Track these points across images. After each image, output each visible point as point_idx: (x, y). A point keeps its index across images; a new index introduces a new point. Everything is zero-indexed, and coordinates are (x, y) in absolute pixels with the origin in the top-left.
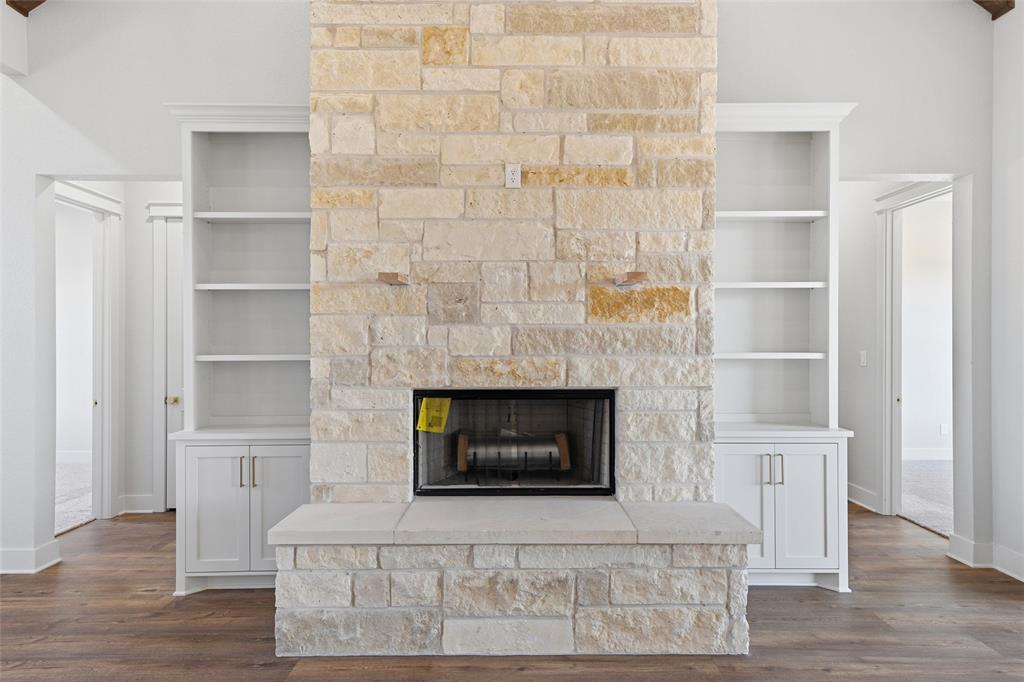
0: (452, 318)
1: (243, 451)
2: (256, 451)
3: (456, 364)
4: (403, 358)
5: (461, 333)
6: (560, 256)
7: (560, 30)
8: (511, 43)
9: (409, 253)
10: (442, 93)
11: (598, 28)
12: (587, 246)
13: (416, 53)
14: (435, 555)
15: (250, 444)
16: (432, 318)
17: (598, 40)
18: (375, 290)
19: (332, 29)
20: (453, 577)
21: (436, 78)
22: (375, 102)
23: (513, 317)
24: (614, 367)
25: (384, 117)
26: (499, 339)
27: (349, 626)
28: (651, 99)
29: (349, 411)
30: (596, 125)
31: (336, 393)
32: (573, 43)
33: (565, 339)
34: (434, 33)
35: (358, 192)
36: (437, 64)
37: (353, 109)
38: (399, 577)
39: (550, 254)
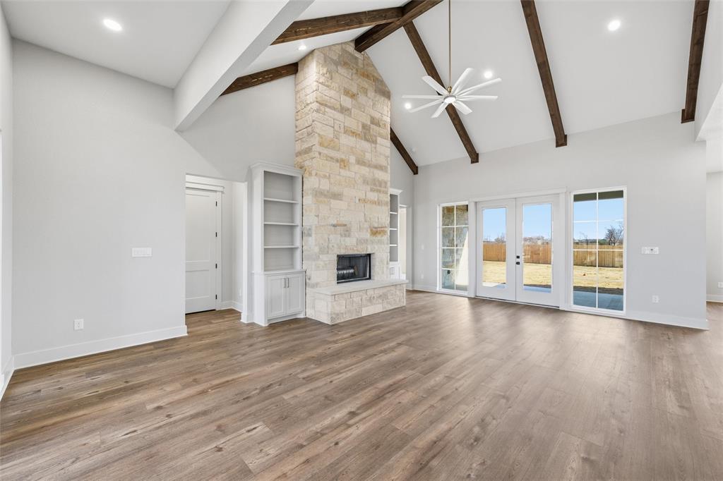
0: (345, 236)
1: (284, 277)
2: (289, 276)
3: (346, 248)
4: (335, 246)
5: (347, 239)
6: (366, 221)
7: (365, 165)
8: (357, 166)
9: (337, 218)
10: (343, 177)
11: (372, 167)
12: (370, 219)
13: (338, 164)
14: (361, 293)
15: (286, 274)
16: (341, 236)
17: (372, 170)
18: (329, 227)
19: (320, 154)
20: (364, 298)
21: (343, 172)
22: (329, 176)
23: (357, 236)
24: (374, 248)
25: (332, 180)
26: (354, 241)
27: (345, 313)
28: (380, 186)
29: (324, 261)
30: (372, 190)
31: (321, 256)
32: (367, 169)
33: (366, 241)
34: (342, 161)
35: (326, 200)
36: (342, 168)
37: (325, 176)
38: (354, 299)
39: (363, 220)
